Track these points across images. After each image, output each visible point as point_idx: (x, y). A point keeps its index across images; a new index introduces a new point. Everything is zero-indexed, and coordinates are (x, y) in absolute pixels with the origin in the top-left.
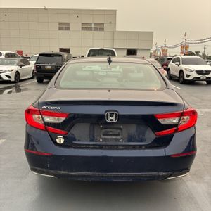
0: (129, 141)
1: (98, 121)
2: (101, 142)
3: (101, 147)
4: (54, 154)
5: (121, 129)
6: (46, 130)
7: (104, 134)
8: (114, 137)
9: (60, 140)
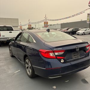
1: (74, 51)
2: (74, 59)
3: (74, 60)
5: (78, 53)
6: (57, 58)
7: (74, 56)
8: (77, 56)
9: (62, 61)
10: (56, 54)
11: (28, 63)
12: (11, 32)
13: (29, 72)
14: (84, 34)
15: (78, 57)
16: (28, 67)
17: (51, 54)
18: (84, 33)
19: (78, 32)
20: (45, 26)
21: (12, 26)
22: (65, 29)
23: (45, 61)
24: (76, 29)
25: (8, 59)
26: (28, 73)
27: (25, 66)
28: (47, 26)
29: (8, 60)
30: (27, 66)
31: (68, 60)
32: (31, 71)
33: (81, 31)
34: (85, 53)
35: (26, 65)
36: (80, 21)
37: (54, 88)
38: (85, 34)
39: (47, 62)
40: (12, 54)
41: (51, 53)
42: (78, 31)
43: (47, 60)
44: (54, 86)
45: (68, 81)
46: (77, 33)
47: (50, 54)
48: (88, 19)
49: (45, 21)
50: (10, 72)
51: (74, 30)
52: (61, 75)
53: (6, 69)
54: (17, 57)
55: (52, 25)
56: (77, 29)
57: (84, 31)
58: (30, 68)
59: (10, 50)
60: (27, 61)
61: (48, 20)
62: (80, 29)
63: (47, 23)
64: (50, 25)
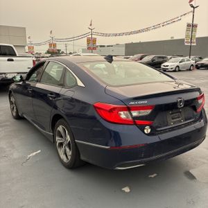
0: (186, 120)
2: (172, 125)
3: (173, 129)
4: (148, 143)
5: (180, 112)
6: (135, 124)
7: (173, 119)
8: (178, 119)
9: (148, 130)
10: (135, 114)
11: (63, 135)
12: (12, 60)
13: (65, 154)
14: (177, 70)
15: (181, 122)
16: (61, 144)
17: (123, 115)
18: (178, 66)
19: (166, 64)
20: (89, 48)
21: (12, 45)
22: (135, 56)
23: (110, 131)
24: (159, 57)
25: (7, 123)
26: (63, 157)
27: (54, 142)
28: (94, 48)
29: (7, 125)
30: (58, 142)
31: (159, 127)
32: (69, 153)
33: (171, 64)
34: (195, 113)
35: (57, 138)
36: (170, 39)
37: (126, 191)
38: (179, 71)
39: (114, 131)
40: (17, 112)
41: (122, 113)
42: (166, 61)
43: (113, 127)
44: (125, 186)
45: (155, 175)
46: (162, 67)
47: (120, 114)
48: (187, 36)
49: (90, 36)
50: (16, 155)
51: (156, 60)
52: (145, 162)
53: (5, 147)
54: (30, 120)
55: (104, 46)
56: (163, 58)
57: (177, 64)
58: (69, 145)
59: (11, 103)
60: (60, 128)
61: (98, 34)
62: (169, 57)
63: (95, 40)
64: (101, 46)
